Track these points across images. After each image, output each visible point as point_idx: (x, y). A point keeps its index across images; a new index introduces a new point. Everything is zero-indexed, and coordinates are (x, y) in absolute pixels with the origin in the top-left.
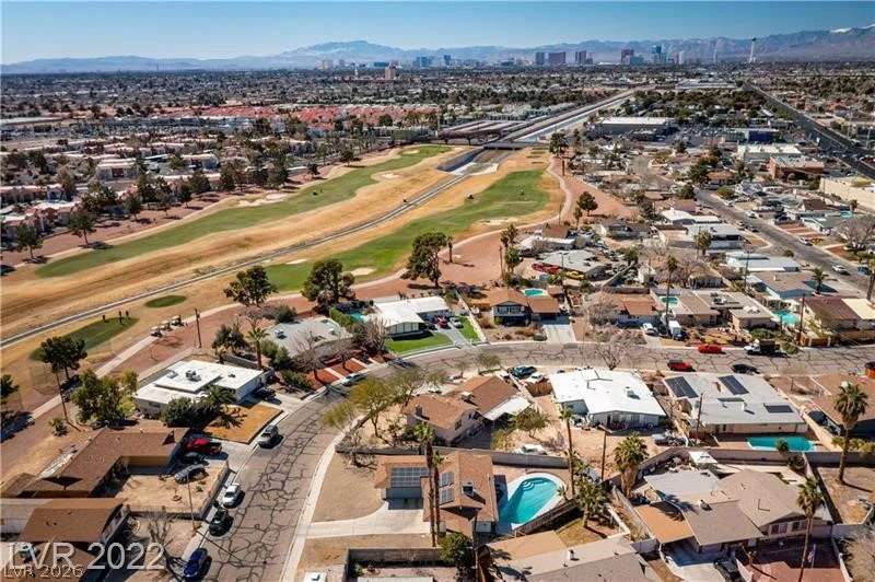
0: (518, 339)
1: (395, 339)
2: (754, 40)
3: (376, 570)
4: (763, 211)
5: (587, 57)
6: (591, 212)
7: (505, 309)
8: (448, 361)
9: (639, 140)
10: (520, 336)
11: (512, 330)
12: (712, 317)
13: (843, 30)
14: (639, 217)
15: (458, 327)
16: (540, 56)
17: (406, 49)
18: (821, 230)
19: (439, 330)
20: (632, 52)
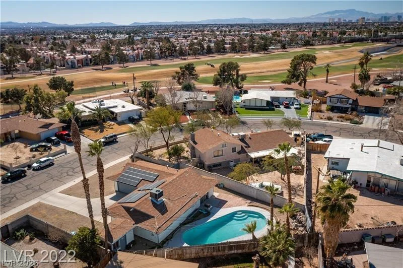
0: (338, 120)
1: (246, 109)
10: (340, 119)
15: (296, 108)
17: (376, 14)
19: (281, 108)
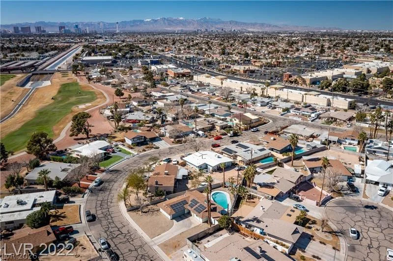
2: (117, 23)
3: (200, 242)
4: (184, 89)
5: (42, 29)
6: (121, 97)
7: (136, 139)
8: (131, 165)
9: (107, 66)
10: (149, 149)
11: (143, 147)
12: (210, 127)
13: (149, 20)
14: (143, 97)
15: (119, 151)
16: (16, 28)
18: (209, 93)
19: (113, 154)
20: (64, 27)
